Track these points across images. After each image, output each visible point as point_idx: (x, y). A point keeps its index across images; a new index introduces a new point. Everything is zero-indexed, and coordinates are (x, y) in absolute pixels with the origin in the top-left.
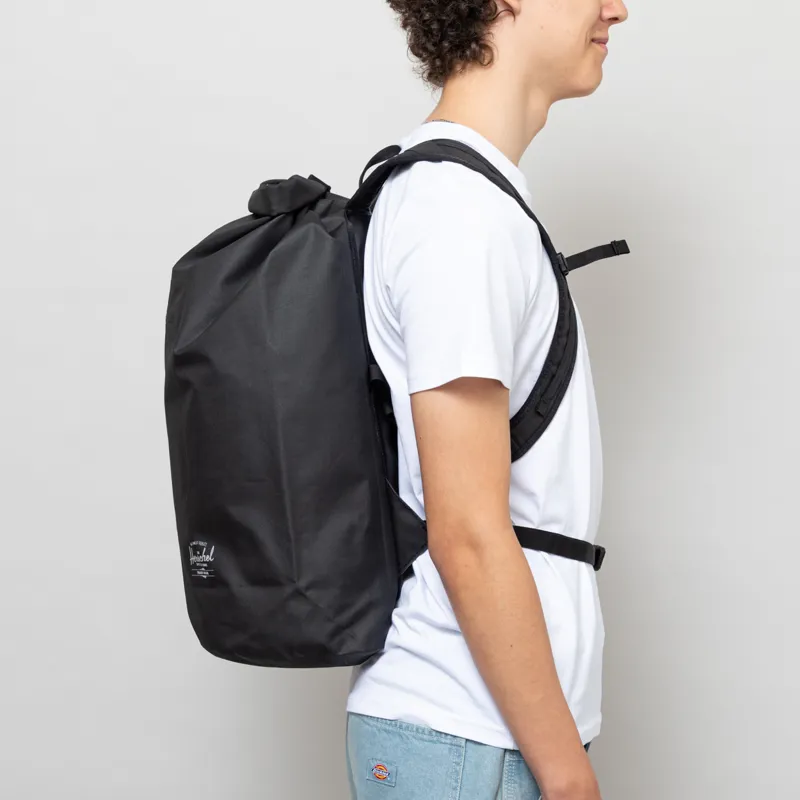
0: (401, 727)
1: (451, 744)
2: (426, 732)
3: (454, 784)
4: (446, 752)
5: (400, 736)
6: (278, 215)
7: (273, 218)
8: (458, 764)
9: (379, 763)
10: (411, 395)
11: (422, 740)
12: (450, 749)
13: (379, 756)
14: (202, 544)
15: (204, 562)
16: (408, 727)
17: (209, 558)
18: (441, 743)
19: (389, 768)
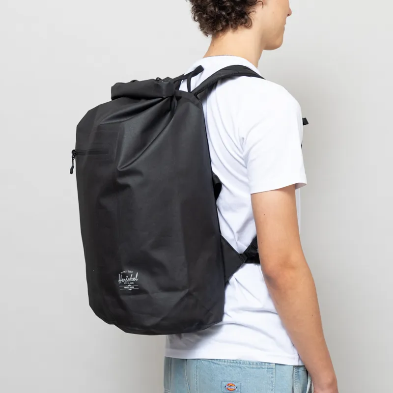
0: (240, 363)
1: (268, 368)
2: (255, 364)
3: (271, 387)
4: (266, 372)
5: (240, 368)
6: (167, 97)
7: (163, 99)
8: (272, 377)
9: (229, 383)
10: (251, 194)
11: (253, 368)
12: (267, 371)
13: (229, 379)
14: (130, 272)
15: (131, 282)
16: (244, 363)
17: (134, 279)
18: (263, 368)
19: (236, 384)
